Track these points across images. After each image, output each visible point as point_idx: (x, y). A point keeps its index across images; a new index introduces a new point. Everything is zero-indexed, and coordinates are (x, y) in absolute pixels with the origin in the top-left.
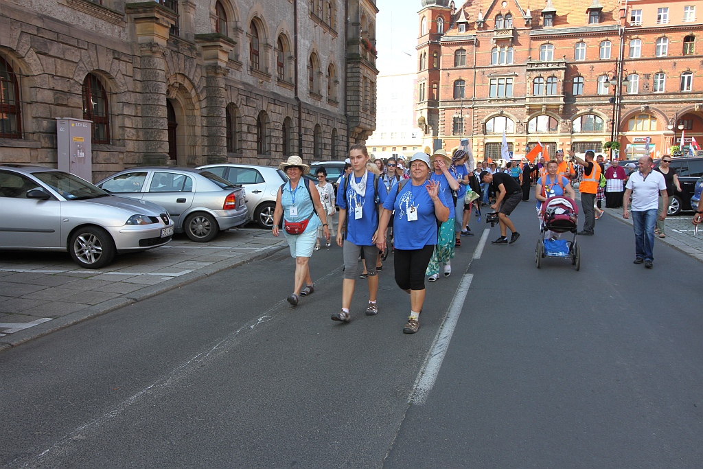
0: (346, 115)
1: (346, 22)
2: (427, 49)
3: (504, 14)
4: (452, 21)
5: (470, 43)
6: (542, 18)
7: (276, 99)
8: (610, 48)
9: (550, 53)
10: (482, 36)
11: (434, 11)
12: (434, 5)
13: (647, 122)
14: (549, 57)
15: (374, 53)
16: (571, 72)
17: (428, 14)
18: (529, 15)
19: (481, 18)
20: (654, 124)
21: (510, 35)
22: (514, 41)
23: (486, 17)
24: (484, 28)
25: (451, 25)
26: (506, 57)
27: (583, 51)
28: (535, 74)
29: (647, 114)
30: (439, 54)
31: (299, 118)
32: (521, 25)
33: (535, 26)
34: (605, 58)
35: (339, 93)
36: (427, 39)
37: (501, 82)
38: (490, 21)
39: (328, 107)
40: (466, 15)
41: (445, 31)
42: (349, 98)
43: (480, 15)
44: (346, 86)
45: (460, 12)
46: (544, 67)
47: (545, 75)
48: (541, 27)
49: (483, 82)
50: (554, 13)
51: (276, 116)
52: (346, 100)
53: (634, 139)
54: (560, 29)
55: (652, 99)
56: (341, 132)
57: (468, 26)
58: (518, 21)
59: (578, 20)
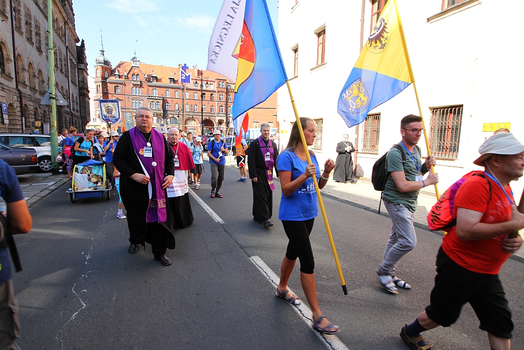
0: (81, 116)
1: (79, 81)
2: (101, 84)
3: (136, 74)
4: (112, 72)
5: (122, 84)
6: (152, 78)
7: (68, 113)
8: (178, 94)
9: (156, 93)
10: (126, 82)
11: (103, 67)
12: (103, 64)
13: (193, 122)
14: (156, 94)
15: (89, 92)
16: (165, 101)
17: (100, 68)
18: (146, 76)
19: (126, 74)
20: (195, 123)
21: (139, 83)
22: (141, 86)
23: (128, 74)
24: (127, 79)
25: (111, 74)
26: (138, 92)
27: (169, 94)
28: (151, 100)
29: (193, 119)
30: (107, 86)
31: (72, 119)
32: (144, 80)
33: (149, 81)
34: (176, 97)
35: (79, 109)
36: (100, 79)
37: (137, 102)
38: (130, 76)
39: (76, 114)
40: (119, 71)
41: (109, 77)
42: (82, 109)
43: (125, 73)
44: (80, 105)
45: (115, 69)
46: (154, 98)
47: (155, 101)
48: (151, 82)
49: (129, 101)
50: (156, 77)
51: (68, 119)
52: (80, 110)
53: (189, 128)
54: (159, 84)
55: (194, 114)
56: (81, 123)
57: (120, 77)
58: (142, 78)
59: (166, 82)
